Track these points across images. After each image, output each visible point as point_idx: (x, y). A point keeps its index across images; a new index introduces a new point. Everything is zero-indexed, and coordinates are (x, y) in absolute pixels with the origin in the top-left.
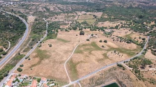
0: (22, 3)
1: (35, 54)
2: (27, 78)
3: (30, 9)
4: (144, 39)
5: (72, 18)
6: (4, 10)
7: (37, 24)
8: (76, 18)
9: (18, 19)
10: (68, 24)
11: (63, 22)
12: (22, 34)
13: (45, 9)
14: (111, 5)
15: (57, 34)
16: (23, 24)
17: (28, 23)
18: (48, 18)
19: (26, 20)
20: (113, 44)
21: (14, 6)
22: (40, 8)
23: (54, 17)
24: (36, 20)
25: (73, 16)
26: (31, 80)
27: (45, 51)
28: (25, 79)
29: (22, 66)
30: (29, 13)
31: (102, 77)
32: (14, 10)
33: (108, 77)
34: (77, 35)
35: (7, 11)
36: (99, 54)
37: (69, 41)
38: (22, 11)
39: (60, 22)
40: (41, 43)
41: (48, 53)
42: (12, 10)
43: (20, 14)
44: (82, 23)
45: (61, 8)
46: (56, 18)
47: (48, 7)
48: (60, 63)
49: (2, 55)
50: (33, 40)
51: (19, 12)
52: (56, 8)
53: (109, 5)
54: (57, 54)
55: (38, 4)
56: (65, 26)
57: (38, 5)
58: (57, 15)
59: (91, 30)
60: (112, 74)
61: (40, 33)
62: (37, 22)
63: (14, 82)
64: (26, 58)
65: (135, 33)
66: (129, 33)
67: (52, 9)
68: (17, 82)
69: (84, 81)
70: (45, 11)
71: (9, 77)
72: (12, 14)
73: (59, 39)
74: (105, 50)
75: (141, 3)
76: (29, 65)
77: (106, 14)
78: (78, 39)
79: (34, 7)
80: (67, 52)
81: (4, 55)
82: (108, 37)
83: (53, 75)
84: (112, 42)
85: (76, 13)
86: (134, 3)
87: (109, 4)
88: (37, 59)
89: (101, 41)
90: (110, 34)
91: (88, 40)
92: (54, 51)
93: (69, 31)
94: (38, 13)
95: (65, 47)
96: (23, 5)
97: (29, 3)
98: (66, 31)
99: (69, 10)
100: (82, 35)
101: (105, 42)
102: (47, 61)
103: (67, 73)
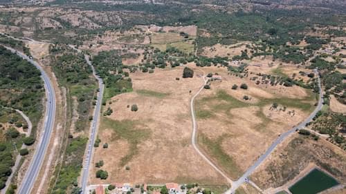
1: (108, 133)
3: (20, 25)
4: (311, 76)
9: (4, 52)
10: (139, 55)
13: (58, 23)
16: (23, 62)
17: (37, 60)
18: (82, 44)
20: (260, 90)
22: (46, 21)
23: (95, 41)
24: (53, 51)
27: (129, 122)
29: (99, 165)
30: (23, 35)
31: (288, 162)
34: (178, 79)
36: (248, 115)
37: (169, 94)
39: (116, 51)
44: (167, 51)
46: (101, 43)
47: (64, 18)
52: (86, 19)
53: (200, 11)
56: (131, 59)
59: (198, 65)
60: (304, 153)
66: (276, 65)
67: (76, 23)
69: (257, 175)
70: (60, 28)
74: (255, 105)
75: (257, 4)
76: (116, 160)
77: (204, 30)
78: (184, 87)
79: (27, 20)
81: (28, 144)
82: (242, 77)
83: (184, 174)
87: (197, 8)
89: (235, 88)
90: (242, 69)
91: (207, 87)
94: (45, 33)
97: (9, 9)
98: (144, 70)
100: (189, 78)
101: (244, 87)
102: (149, 144)
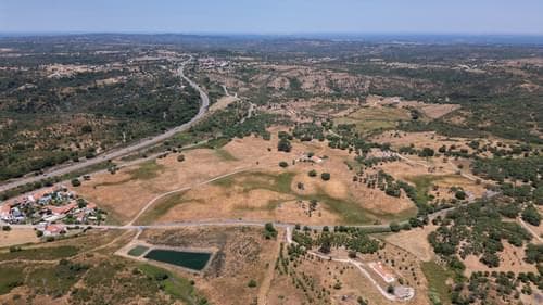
0: (249, 64)
1: (134, 168)
6: (192, 78)
7: (222, 114)
8: (342, 113)
10: (296, 124)
11: (289, 117)
12: (164, 131)
15: (231, 140)
16: (194, 110)
17: (206, 111)
18: (264, 105)
20: (342, 187)
21: (221, 71)
22: (278, 80)
24: (230, 106)
26: (73, 201)
27: (160, 167)
28: (66, 196)
32: (212, 80)
33: (208, 240)
34: (270, 150)
35: (195, 81)
38: (228, 83)
39: (280, 116)
40: (175, 151)
42: (208, 80)
43: (214, 91)
45: (339, 82)
46: (283, 107)
49: (83, 158)
50: (166, 144)
51: (218, 86)
52: (324, 82)
54: (173, 176)
55: (285, 68)
57: (281, 72)
58: (297, 100)
60: (224, 237)
62: (227, 111)
63: (46, 195)
64: (110, 170)
67: (307, 85)
68: (51, 197)
69: (153, 230)
70: (282, 89)
71: (50, 188)
72: (197, 88)
73: (220, 152)
74: (295, 194)
78: (260, 159)
79: (265, 77)
82: (351, 169)
83: (114, 206)
84: (345, 183)
88: (126, 177)
89: (312, 174)
91: (283, 165)
92: (174, 170)
93: (269, 139)
94: (258, 92)
95: (207, 168)
96: (244, 70)
100: (283, 153)
101: (324, 177)
103: (143, 210)
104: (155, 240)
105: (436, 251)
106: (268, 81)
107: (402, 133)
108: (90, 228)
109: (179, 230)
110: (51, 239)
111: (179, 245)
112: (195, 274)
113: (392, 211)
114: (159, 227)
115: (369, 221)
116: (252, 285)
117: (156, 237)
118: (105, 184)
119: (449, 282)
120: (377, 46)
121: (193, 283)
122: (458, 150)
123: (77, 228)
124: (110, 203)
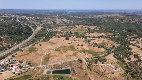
0: (38, 18)
1: (27, 49)
2: (15, 60)
3: (42, 22)
4: (114, 46)
5: (69, 29)
6: (23, 22)
7: (41, 32)
8: (72, 30)
9: (29, 28)
10: (63, 33)
11: (60, 31)
12: (27, 38)
13: (52, 23)
14: (110, 20)
15: (50, 39)
16: (31, 32)
17: (35, 31)
18: (51, 28)
19: (35, 29)
20: (87, 47)
21: (31, 20)
23: (56, 28)
24: (41, 29)
25: (71, 27)
26: (17, 62)
27: (35, 48)
28: (14, 60)
29: (16, 54)
30: (39, 25)
31: (62, 65)
32: (30, 22)
33: (66, 65)
34: (63, 40)
35: (25, 23)
36: (71, 53)
37: (55, 44)
38: (35, 23)
39: (58, 31)
40: (36, 43)
41: (36, 50)
42: (29, 22)
43: (33, 25)
44: (74, 33)
45: (66, 22)
46: (57, 29)
47: (55, 21)
48: (40, 55)
49: (8, 49)
50: (32, 41)
51: (33, 24)
52: (62, 22)
53: (108, 21)
54: (42, 50)
55: (49, 18)
56: (60, 34)
57: (49, 20)
58: (59, 27)
59: (77, 38)
60: (70, 64)
61: (39, 38)
62: (42, 31)
63: (7, 61)
64: (21, 51)
65: (111, 41)
66: (106, 41)
67: (58, 23)
68: (9, 61)
70: (52, 24)
71: (6, 59)
72: (27, 25)
73: (49, 42)
74: (78, 51)
75: (140, 20)
76: (21, 54)
77: (99, 28)
78: (62, 43)
80: (49, 50)
81: (9, 48)
82: (86, 43)
83: (31, 61)
84: (87, 46)
85: (75, 26)
86: (133, 19)
88: (27, 52)
89: (78, 45)
90: (89, 41)
91: (70, 44)
92: (41, 49)
93: (60, 38)
94: (46, 25)
95: (50, 47)
96: (38, 19)
97: (43, 18)
98: (59, 37)
99: (71, 24)
100: (67, 41)
101: (82, 46)
102: (33, 53)
103: (41, 61)
104: (51, 68)
105: (117, 59)
106: (46, 22)
107: (90, 33)
108: (29, 69)
109: (57, 64)
110: (19, 74)
111: (59, 68)
112: (70, 75)
113: (102, 52)
114: (50, 65)
115: (99, 55)
116: (86, 75)
117: (52, 67)
118: (23, 55)
119: (124, 65)
120: (67, 12)
121: (71, 77)
122: (104, 36)
123: (25, 69)
124: (29, 60)
